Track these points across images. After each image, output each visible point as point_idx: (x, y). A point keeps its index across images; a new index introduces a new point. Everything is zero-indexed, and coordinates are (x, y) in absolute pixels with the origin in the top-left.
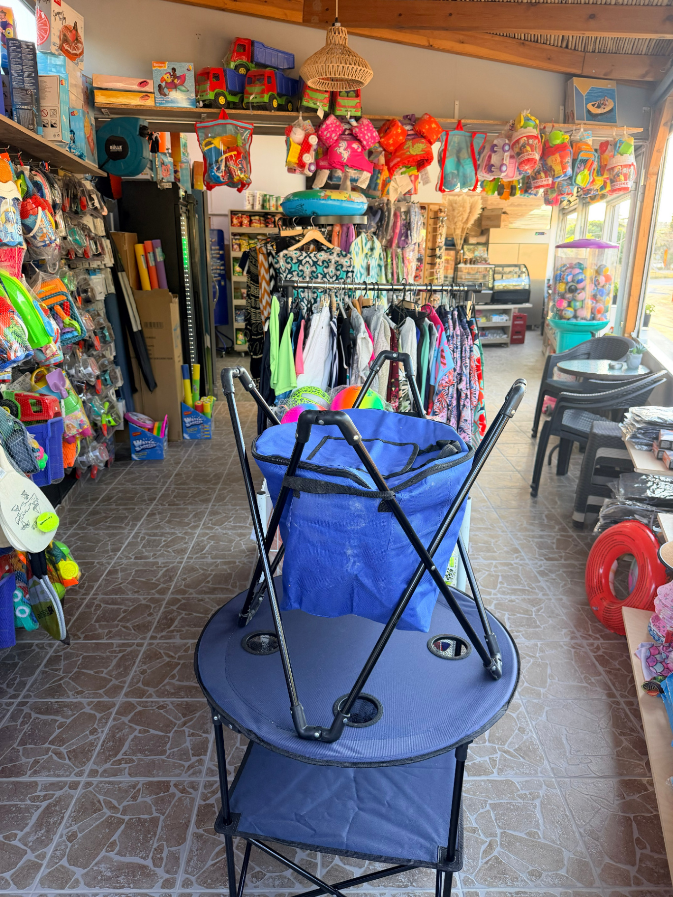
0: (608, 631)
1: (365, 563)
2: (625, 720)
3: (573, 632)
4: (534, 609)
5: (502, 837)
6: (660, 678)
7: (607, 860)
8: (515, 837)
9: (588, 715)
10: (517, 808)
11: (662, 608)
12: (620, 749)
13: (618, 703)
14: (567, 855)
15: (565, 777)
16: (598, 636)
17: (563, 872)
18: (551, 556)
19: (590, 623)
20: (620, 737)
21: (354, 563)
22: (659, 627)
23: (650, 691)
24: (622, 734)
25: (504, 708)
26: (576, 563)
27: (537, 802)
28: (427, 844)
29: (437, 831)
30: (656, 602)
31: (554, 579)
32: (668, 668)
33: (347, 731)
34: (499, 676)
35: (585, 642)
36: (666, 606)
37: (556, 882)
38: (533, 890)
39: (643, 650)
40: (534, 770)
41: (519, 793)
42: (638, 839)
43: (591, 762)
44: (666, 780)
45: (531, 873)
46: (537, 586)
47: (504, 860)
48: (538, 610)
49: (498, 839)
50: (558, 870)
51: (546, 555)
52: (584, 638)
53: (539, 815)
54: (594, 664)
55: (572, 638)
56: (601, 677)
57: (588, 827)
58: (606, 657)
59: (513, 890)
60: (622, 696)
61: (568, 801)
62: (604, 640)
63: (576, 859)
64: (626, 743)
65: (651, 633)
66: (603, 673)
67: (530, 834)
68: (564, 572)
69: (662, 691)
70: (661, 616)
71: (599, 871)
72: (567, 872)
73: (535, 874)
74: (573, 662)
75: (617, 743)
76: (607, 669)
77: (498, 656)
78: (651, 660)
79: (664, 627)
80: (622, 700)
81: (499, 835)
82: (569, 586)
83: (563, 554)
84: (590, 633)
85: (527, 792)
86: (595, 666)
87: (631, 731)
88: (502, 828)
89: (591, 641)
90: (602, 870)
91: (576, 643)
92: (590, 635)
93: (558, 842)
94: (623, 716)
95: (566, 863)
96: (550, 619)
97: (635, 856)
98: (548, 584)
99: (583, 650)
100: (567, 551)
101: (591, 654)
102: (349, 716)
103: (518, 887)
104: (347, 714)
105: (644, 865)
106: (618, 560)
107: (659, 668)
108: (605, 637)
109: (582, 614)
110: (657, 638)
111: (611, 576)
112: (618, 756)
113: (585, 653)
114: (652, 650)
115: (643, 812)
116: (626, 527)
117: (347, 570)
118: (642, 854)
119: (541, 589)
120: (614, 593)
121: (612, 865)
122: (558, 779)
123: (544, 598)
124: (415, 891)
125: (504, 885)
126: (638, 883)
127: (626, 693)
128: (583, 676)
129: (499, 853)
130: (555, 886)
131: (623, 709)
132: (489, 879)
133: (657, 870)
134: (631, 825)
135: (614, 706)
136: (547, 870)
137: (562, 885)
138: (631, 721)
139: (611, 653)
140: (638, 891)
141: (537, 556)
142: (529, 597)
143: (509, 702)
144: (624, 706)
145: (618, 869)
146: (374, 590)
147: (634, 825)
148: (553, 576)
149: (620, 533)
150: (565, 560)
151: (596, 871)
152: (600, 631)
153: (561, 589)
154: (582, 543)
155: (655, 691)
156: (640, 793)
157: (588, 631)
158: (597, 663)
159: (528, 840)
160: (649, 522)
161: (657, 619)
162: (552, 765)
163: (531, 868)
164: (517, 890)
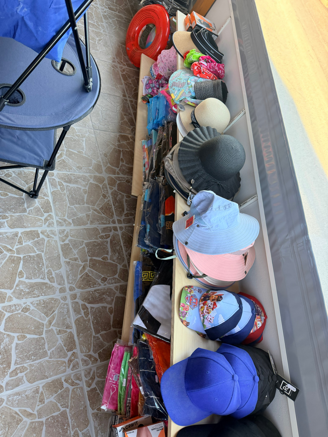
0: (130, 62)
1: (31, 10)
2: (128, 109)
3: (114, 58)
4: (97, 39)
5: (66, 152)
6: (149, 95)
7: (109, 165)
8: (72, 152)
9: (113, 103)
10: (75, 140)
11: (160, 62)
12: (123, 121)
13: (126, 100)
14: (94, 162)
15: (97, 130)
16: (125, 63)
17: (91, 168)
18: (112, 7)
19: (123, 55)
20: (124, 116)
21: (23, 8)
22: (156, 70)
23: (144, 100)
24: (125, 115)
25: (91, 109)
26: (124, 16)
27: (84, 139)
28: (38, 158)
29: (43, 152)
30: (159, 57)
31: (111, 23)
32: (154, 92)
33: (6, 108)
34: (90, 91)
35: (119, 65)
36: (163, 62)
37: (88, 171)
38: (78, 174)
39: (146, 80)
40: (85, 125)
41: (77, 134)
42: (122, 159)
43: (110, 125)
44: (140, 141)
45: (78, 167)
46: (101, 25)
47: (67, 161)
48: (100, 40)
49: (65, 153)
50: (89, 167)
51: (110, 6)
52: (119, 63)
53: (84, 145)
54: (120, 78)
55: (113, 62)
56: (122, 86)
57: (104, 152)
58: (127, 76)
59: (69, 173)
60: (129, 97)
61: (98, 140)
62: (128, 67)
63: (97, 164)
64: (126, 119)
65: (151, 72)
66: (123, 84)
67: (79, 152)
68: (117, 20)
69: (149, 102)
70: (158, 66)
71: (105, 168)
72: (93, 168)
73: (79, 168)
74: (111, 75)
75: (122, 118)
76: (126, 82)
77: (91, 80)
78: (148, 86)
79: (158, 71)
80: (128, 99)
81: (65, 151)
82: (117, 30)
83: (118, 8)
84: (122, 61)
85: (80, 134)
86: (121, 80)
87: (129, 114)
88: (67, 148)
89: (122, 66)
90: (106, 169)
91: (114, 65)
92: (122, 62)
93: (91, 157)
94: (127, 107)
95: (93, 165)
96: (104, 47)
97: (119, 165)
98: (107, 25)
99: (117, 69)
100: (121, 7)
101: (120, 73)
102: (8, 101)
103: (71, 172)
104: (7, 100)
105: (122, 168)
106: (147, 25)
107: (150, 91)
108: (128, 65)
109: (120, 49)
110: (153, 75)
111: (141, 33)
112: (121, 124)
113: (118, 71)
114: (149, 81)
115: (126, 149)
116: (157, 8)
117: (16, 11)
118: (122, 164)
119: (103, 27)
120: (139, 44)
121: (110, 167)
122: (95, 130)
123: (103, 33)
124: (24, 170)
125: (65, 171)
126: (118, 174)
127: (131, 96)
128: (114, 83)
129: (64, 158)
130: (87, 172)
131: (128, 104)
132: (59, 168)
133: (126, 170)
134: (120, 153)
135: (125, 101)
136: (85, 167)
137: (90, 173)
138: (130, 110)
139: (129, 74)
140: (118, 177)
141: (104, 4)
142: (96, 30)
143: (93, 106)
144: (129, 102)
145: (112, 169)
146: (34, 31)
147: (122, 153)
148: (111, 21)
149: (153, 11)
150: (119, 12)
151: (104, 169)
152: (127, 61)
153: (113, 31)
154: (129, 4)
155: (146, 101)
156: (126, 141)
157: (121, 60)
158: (122, 78)
159: (78, 154)
160: (168, 9)
161: (156, 65)
162: (93, 124)
163: (78, 165)
164: (71, 173)
